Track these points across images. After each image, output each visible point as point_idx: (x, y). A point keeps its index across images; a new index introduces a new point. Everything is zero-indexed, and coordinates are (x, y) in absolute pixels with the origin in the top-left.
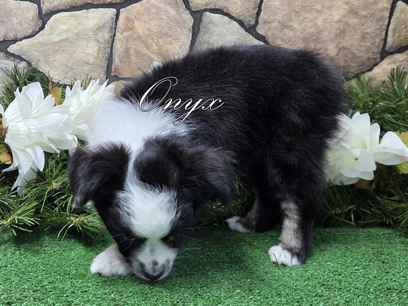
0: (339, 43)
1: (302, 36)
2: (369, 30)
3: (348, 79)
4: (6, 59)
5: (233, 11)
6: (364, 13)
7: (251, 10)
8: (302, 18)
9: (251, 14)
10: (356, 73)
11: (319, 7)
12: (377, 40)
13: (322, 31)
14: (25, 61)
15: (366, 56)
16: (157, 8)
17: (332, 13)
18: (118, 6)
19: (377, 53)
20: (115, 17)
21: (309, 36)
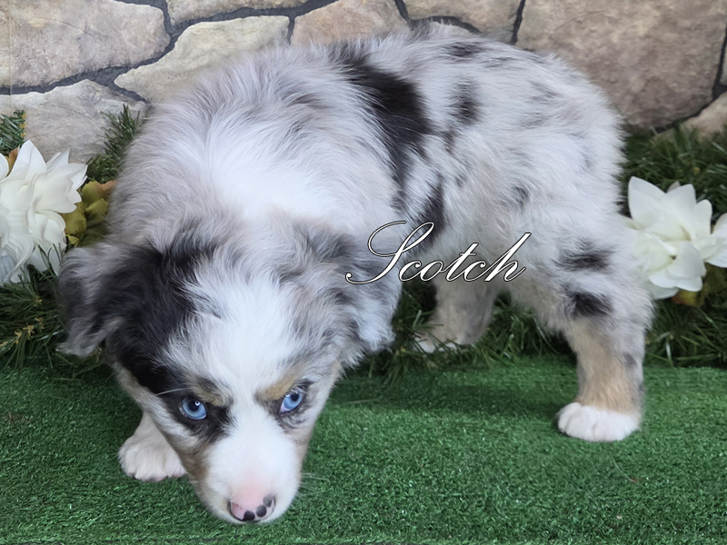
0: (647, 71)
1: (587, 60)
2: (694, 51)
3: (660, 130)
4: (111, 98)
5: (476, 19)
6: (687, 23)
7: (505, 19)
8: (586, 31)
9: (505, 25)
10: (674, 119)
11: (613, 14)
12: (708, 67)
13: (618, 53)
14: (144, 100)
15: (689, 92)
16: (355, 15)
17: (636, 23)
18: (292, 12)
19: (707, 88)
20: (287, 30)
21: (598, 60)
